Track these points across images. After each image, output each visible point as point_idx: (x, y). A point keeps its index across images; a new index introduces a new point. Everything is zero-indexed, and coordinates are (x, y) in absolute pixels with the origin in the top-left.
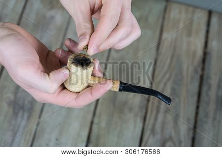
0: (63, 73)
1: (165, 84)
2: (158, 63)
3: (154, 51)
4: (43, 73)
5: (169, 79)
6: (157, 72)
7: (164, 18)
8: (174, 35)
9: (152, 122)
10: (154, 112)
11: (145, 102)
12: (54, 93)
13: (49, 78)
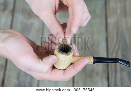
0: (52, 58)
1: (117, 53)
2: (109, 40)
3: (104, 32)
4: (37, 59)
5: (118, 49)
6: (109, 46)
7: (106, 9)
8: (115, 19)
9: (113, 79)
10: (114, 73)
11: (106, 67)
12: (47, 72)
13: (43, 62)
